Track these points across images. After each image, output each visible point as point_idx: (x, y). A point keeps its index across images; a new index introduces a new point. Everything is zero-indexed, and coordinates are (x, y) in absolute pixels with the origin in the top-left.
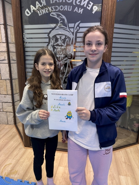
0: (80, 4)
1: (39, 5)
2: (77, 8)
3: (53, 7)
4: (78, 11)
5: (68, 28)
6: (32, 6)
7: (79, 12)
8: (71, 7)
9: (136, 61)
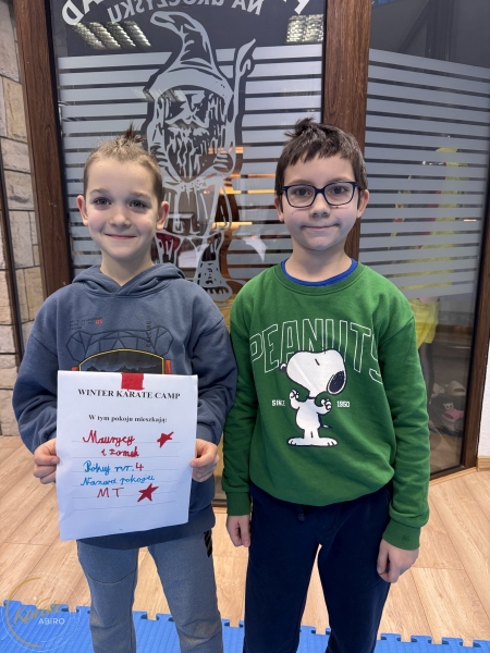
4: (247, 7)
5: (213, 65)
7: (250, 9)
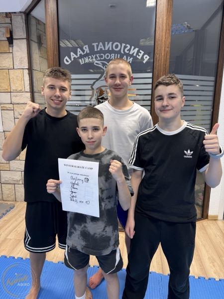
0: (129, 52)
1: (81, 53)
2: (125, 57)
3: (97, 55)
6: (72, 53)
8: (119, 55)
9: (195, 115)
